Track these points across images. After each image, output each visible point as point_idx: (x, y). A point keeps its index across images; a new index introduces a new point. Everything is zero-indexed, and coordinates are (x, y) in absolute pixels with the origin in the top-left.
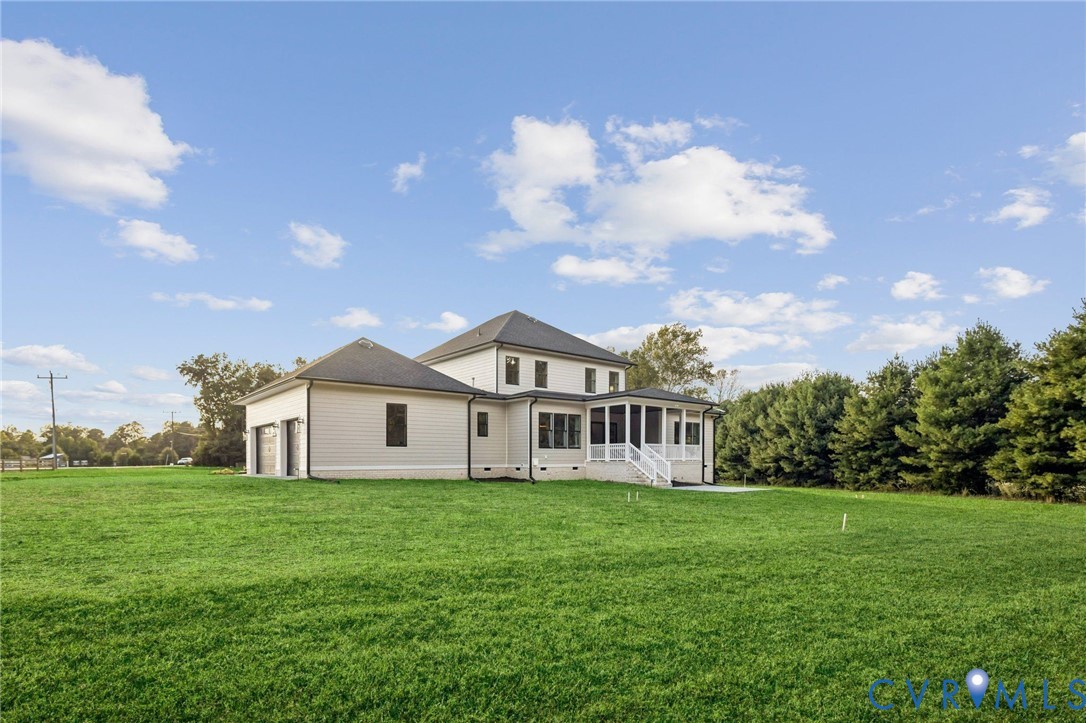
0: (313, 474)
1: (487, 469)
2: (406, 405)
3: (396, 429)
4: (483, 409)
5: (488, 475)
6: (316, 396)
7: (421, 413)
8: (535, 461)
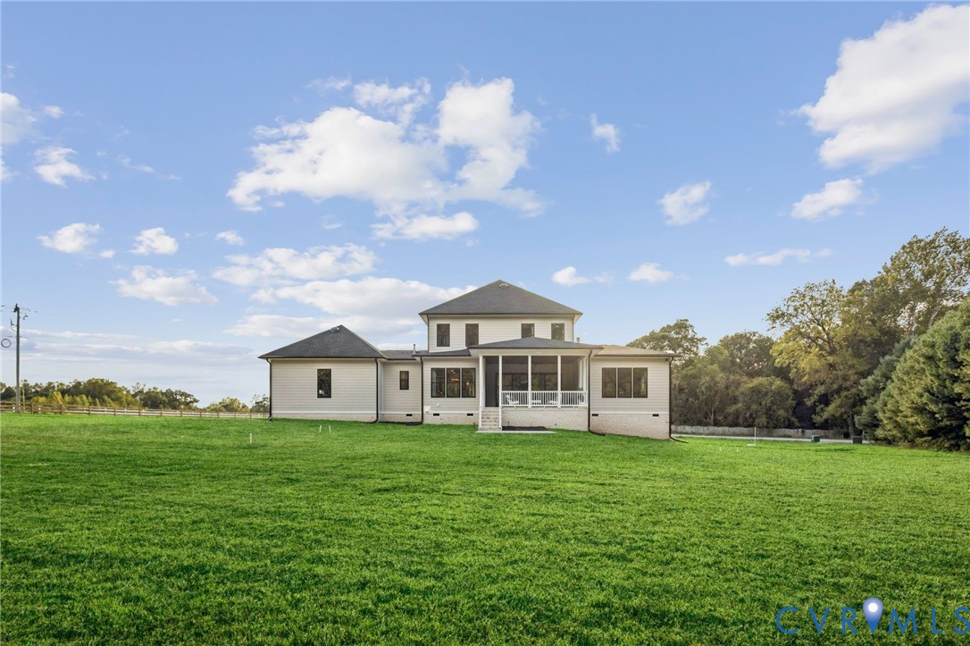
0: (274, 416)
1: (408, 415)
2: (330, 370)
3: (324, 385)
4: (404, 368)
5: (410, 419)
6: (277, 368)
7: (342, 374)
8: (426, 409)
